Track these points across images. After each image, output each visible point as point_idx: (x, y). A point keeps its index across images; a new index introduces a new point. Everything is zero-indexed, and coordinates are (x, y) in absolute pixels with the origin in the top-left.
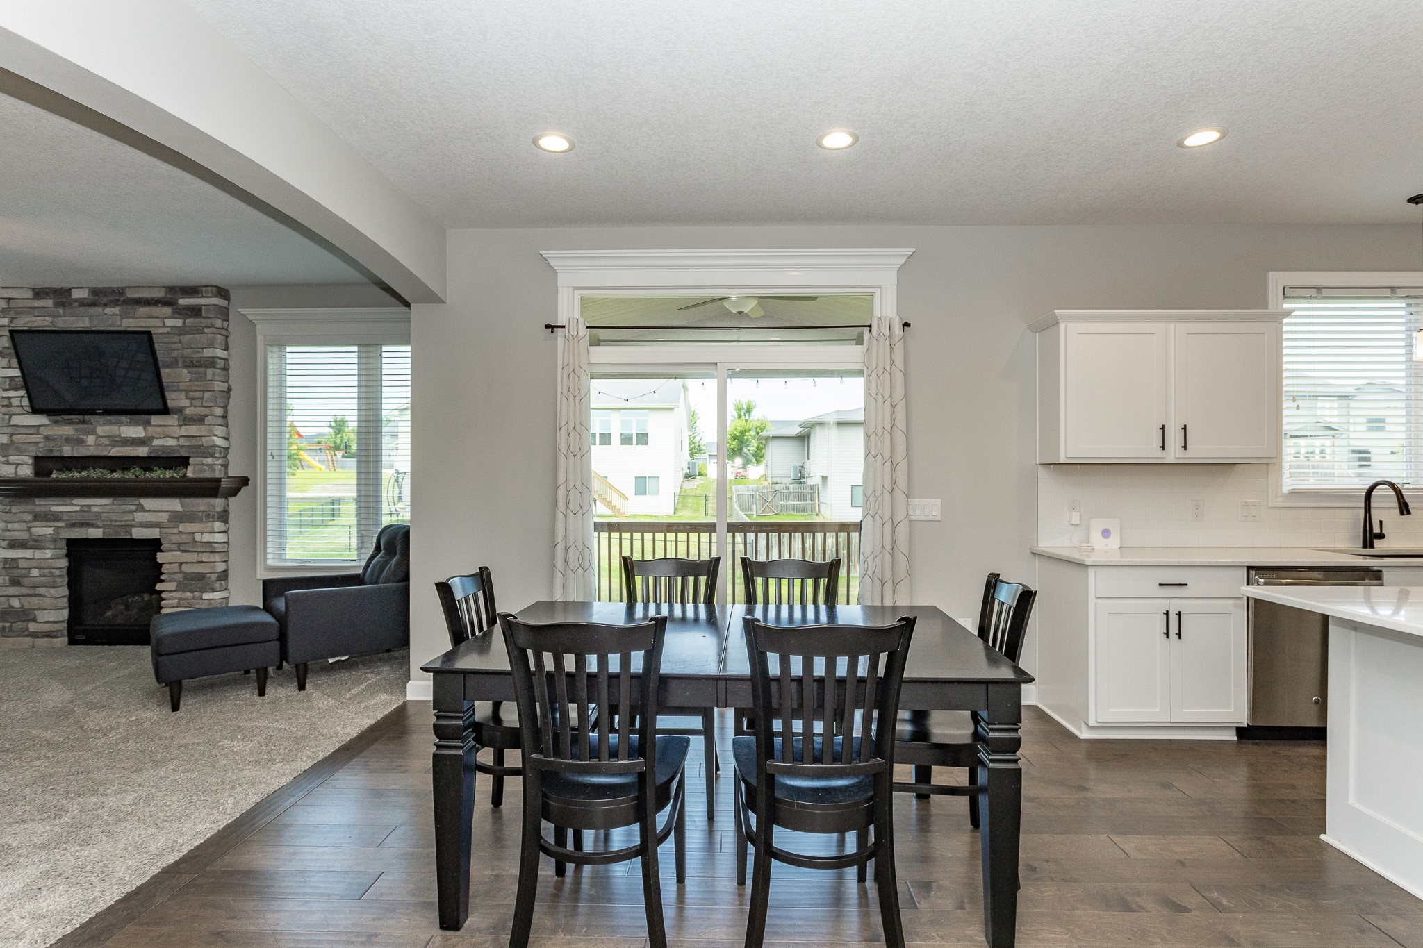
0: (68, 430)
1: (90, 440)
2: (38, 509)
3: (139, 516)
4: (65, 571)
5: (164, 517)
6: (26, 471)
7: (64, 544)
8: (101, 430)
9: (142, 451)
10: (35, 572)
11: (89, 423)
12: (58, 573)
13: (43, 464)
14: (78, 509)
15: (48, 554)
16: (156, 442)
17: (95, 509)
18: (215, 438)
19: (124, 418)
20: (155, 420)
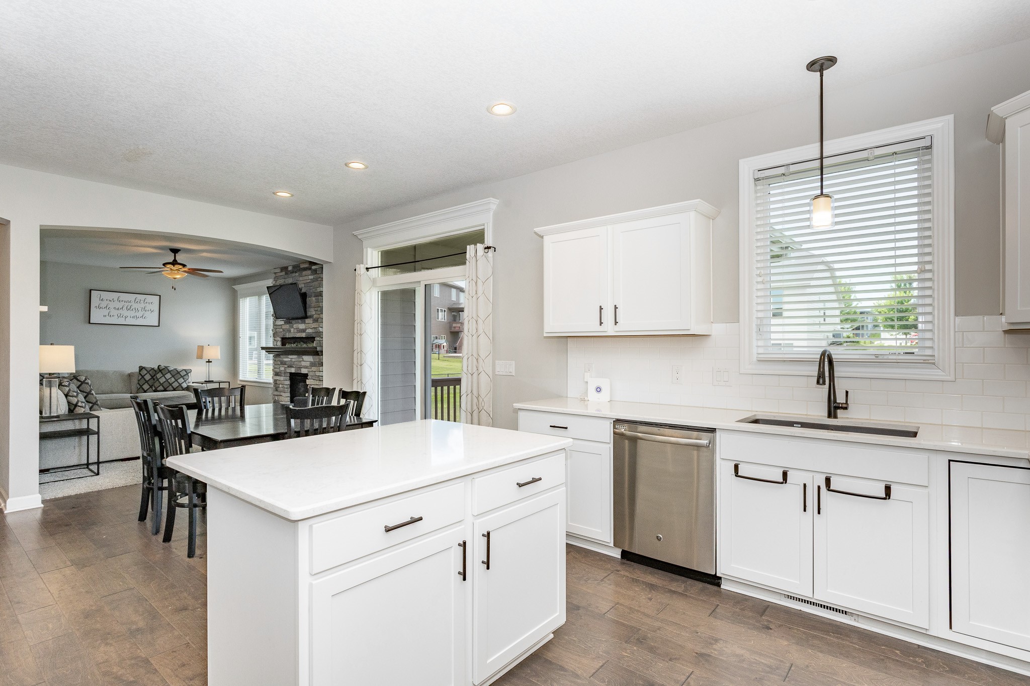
0: (287, 326)
1: (292, 330)
2: (281, 359)
3: (303, 364)
4: (289, 386)
5: (308, 364)
6: (279, 344)
7: (289, 375)
8: (295, 326)
9: (303, 335)
10: (281, 386)
11: (292, 323)
12: (286, 386)
13: (284, 340)
14: (289, 360)
15: (282, 378)
16: (307, 331)
17: (293, 360)
18: (320, 328)
19: (300, 321)
20: (307, 321)
